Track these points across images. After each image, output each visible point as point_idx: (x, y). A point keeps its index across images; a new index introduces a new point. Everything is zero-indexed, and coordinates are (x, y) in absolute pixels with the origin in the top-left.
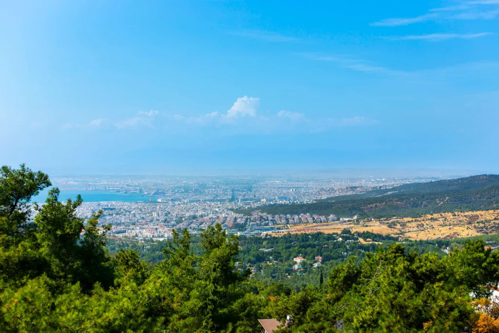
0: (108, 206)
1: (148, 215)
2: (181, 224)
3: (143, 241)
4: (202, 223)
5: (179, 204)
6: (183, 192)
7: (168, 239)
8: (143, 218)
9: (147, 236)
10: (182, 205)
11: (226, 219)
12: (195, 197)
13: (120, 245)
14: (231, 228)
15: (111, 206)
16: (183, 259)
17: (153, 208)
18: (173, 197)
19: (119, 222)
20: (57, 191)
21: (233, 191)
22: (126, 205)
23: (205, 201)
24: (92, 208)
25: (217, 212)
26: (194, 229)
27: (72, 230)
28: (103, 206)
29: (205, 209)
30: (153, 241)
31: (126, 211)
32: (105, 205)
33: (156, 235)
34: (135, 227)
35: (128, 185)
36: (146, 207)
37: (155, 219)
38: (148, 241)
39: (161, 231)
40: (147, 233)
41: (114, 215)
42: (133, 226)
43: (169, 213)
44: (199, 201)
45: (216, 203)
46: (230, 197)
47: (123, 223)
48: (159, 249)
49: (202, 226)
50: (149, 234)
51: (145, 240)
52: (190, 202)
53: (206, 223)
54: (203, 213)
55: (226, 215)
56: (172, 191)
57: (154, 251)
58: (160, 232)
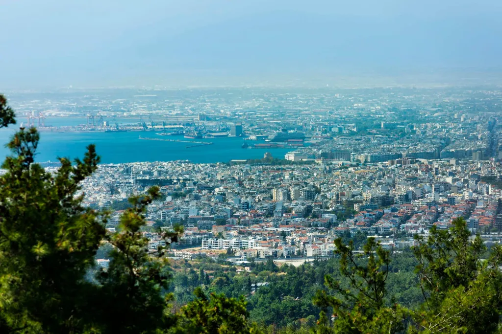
0: (151, 174)
1: (259, 197)
2: (352, 221)
3: (247, 269)
4: (406, 218)
5: (344, 167)
6: (353, 134)
7: (316, 262)
8: (246, 206)
9: (258, 255)
10: (351, 169)
11: (473, 207)
12: (386, 146)
13: (185, 278)
14: (488, 230)
15: (160, 173)
16: (370, 318)
17: (274, 177)
18: (327, 148)
19: (182, 216)
20: (32, 136)
21: (491, 127)
22: (201, 171)
23: (414, 157)
24: (109, 180)
25: (447, 186)
26: (387, 233)
27: (76, 243)
28: (138, 173)
29: (414, 178)
30: (275, 269)
31: (201, 188)
32: (145, 173)
33: (283, 250)
34: (226, 229)
35: (203, 117)
36: (253, 177)
37: (279, 208)
38: (262, 269)
39: (298, 239)
40: (257, 247)
41: (169, 199)
42: (221, 228)
43: (318, 191)
44: (400, 156)
45: (444, 161)
46: (484, 145)
47: (194, 221)
48: (293, 288)
49: (409, 224)
50: (265, 249)
51: (252, 266)
52: (375, 159)
53: (419, 218)
54: (411, 189)
55: (475, 195)
56: (326, 132)
57: (278, 294)
58: (293, 244)
